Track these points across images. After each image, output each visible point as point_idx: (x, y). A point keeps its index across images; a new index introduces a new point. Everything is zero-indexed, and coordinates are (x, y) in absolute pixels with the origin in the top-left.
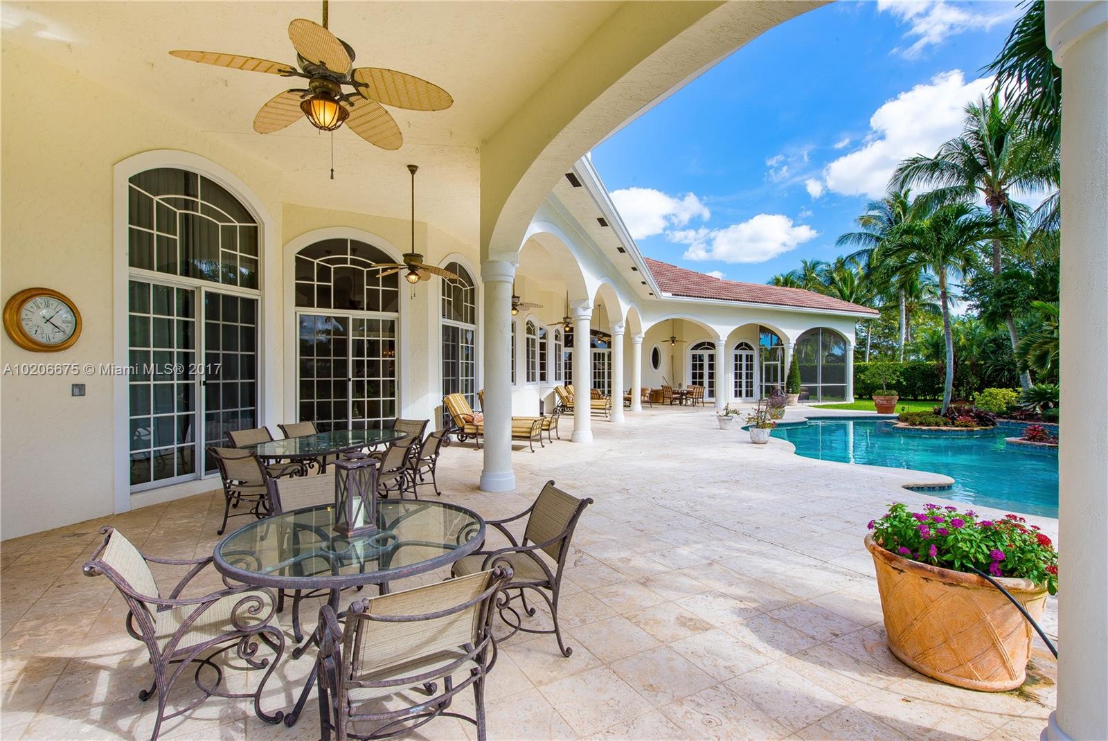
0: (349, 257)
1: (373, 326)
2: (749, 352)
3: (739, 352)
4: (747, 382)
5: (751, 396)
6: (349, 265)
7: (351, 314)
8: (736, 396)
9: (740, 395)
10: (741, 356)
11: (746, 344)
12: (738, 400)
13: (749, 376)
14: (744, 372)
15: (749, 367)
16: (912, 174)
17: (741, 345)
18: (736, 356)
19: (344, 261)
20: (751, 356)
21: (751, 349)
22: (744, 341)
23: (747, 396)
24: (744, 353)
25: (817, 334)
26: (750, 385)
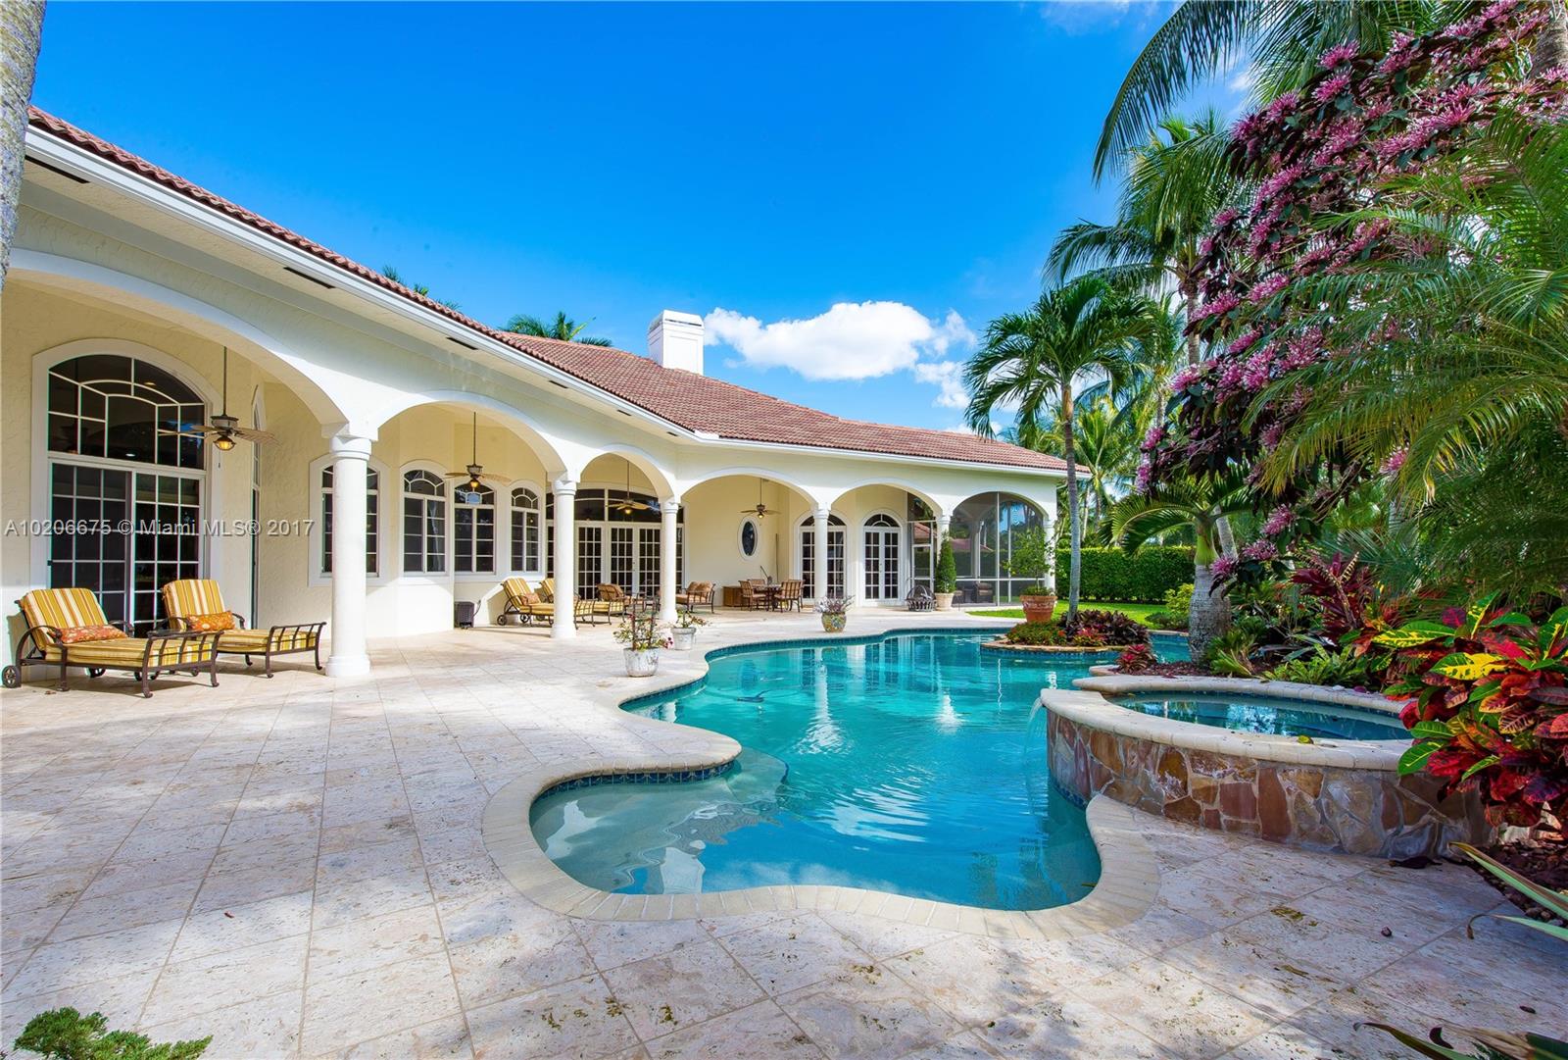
0: (133, 384)
1: (169, 485)
2: (891, 530)
3: (872, 529)
4: (887, 575)
5: (895, 595)
6: (132, 397)
7: (136, 468)
8: (868, 595)
9: (876, 595)
10: (876, 535)
11: (886, 518)
12: (873, 602)
13: (891, 565)
14: (882, 559)
15: (891, 553)
16: (1075, 252)
17: (877, 517)
18: (868, 535)
19: (126, 389)
20: (895, 536)
21: (894, 524)
22: (882, 512)
23: (887, 595)
24: (882, 531)
25: (994, 502)
26: (891, 579)
